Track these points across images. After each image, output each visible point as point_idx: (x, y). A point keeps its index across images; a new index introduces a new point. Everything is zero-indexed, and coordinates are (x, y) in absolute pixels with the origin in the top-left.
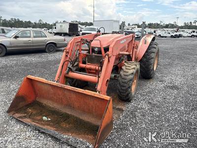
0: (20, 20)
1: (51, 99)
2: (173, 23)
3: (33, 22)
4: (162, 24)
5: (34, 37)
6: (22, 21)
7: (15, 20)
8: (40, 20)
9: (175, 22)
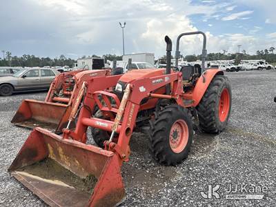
0: (36, 56)
1: (42, 115)
2: (241, 52)
3: (52, 58)
4: (226, 54)
5: (42, 76)
6: (38, 58)
7: (29, 56)
8: (62, 56)
9: (244, 51)
